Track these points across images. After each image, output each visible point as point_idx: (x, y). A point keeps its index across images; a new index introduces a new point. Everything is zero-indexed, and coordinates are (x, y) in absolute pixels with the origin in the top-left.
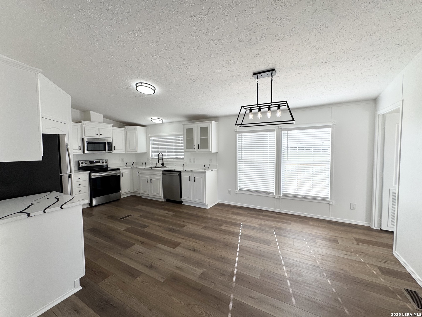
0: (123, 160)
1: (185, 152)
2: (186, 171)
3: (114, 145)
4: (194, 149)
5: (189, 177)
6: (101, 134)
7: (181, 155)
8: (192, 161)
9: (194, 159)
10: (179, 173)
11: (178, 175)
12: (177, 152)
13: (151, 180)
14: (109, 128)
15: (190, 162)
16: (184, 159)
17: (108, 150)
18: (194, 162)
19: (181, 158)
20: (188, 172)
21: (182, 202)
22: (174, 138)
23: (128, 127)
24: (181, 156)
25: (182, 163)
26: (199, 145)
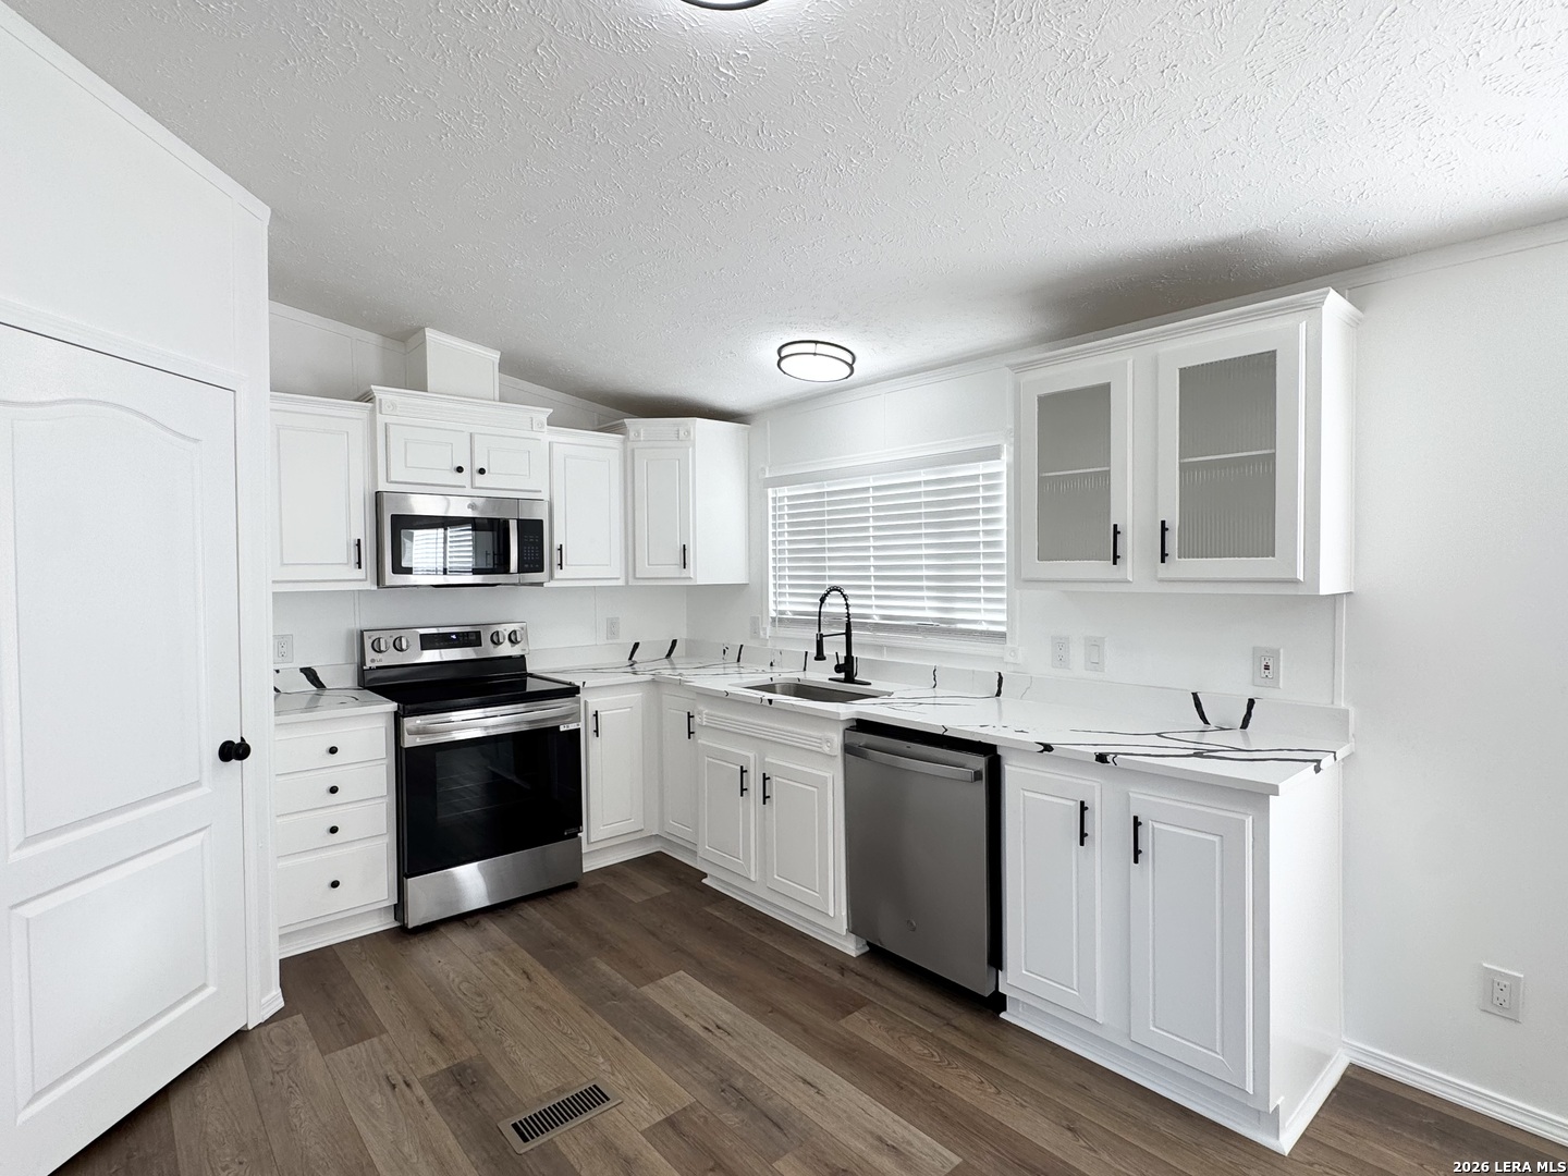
0: (613, 628)
1: (1021, 580)
2: (1048, 748)
3: (559, 534)
4: (1116, 557)
5: (1083, 808)
6: (482, 471)
7: (983, 605)
8: (1077, 655)
9: (1095, 645)
10: (979, 763)
11: (977, 776)
12: (947, 585)
13: (765, 779)
14: (533, 435)
15: (1061, 660)
16: (1002, 635)
17: (521, 570)
18: (1096, 665)
19: (984, 627)
20: (1073, 762)
21: (998, 1002)
22: (927, 483)
23: (639, 426)
24: (986, 614)
25: (992, 670)
26: (1164, 529)
